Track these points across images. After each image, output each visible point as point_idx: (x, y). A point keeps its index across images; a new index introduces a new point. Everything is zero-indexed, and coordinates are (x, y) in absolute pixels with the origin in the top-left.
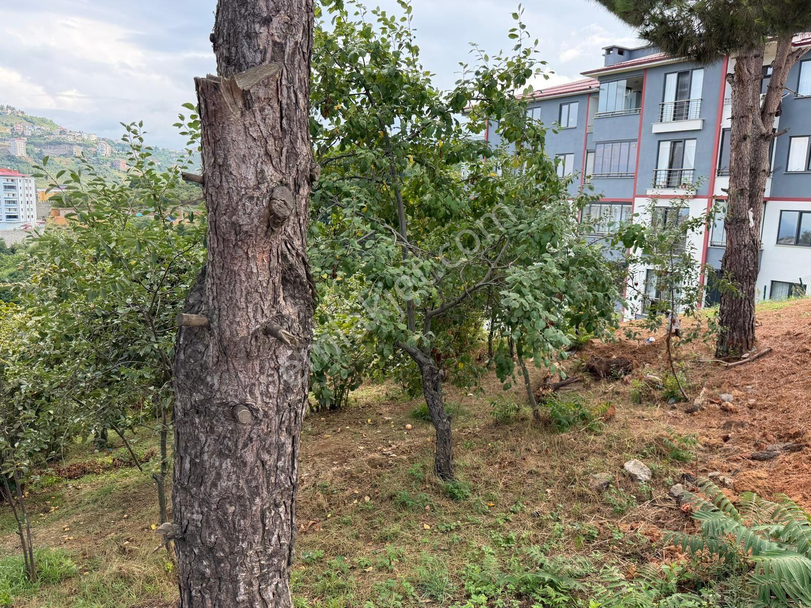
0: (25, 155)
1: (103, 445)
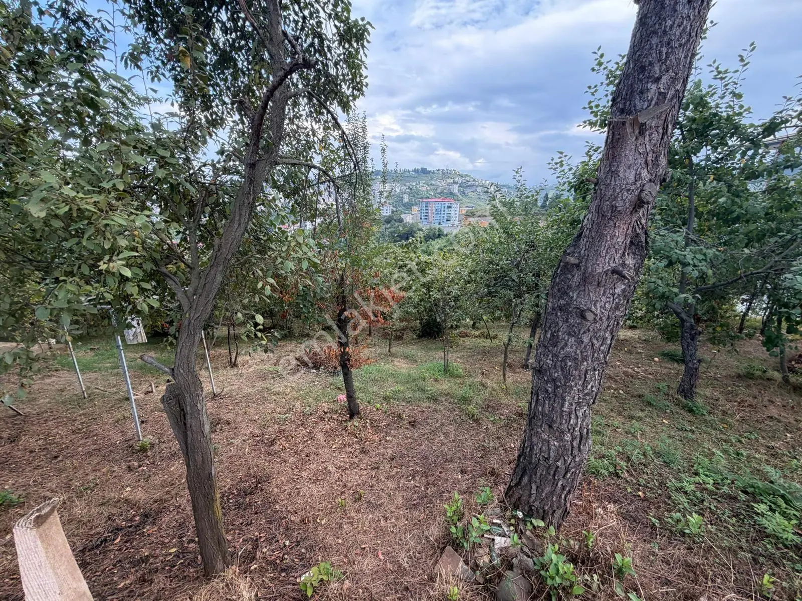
0: (457, 192)
1: (474, 326)
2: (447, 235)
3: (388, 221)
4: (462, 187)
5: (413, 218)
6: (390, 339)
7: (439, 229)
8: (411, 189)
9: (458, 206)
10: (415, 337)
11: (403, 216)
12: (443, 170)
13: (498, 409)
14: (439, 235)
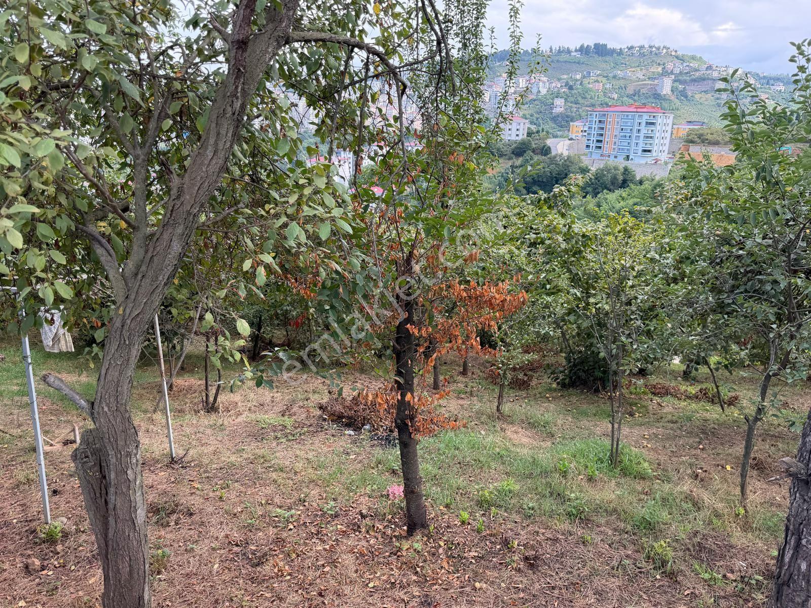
0: (670, 93)
1: (686, 375)
2: (641, 182)
3: (520, 150)
4: (681, 82)
5: (570, 147)
6: (502, 386)
7: (626, 169)
8: (571, 88)
9: (670, 121)
10: (554, 385)
11: (550, 142)
12: (642, 47)
13: (723, 557)
14: (624, 181)
